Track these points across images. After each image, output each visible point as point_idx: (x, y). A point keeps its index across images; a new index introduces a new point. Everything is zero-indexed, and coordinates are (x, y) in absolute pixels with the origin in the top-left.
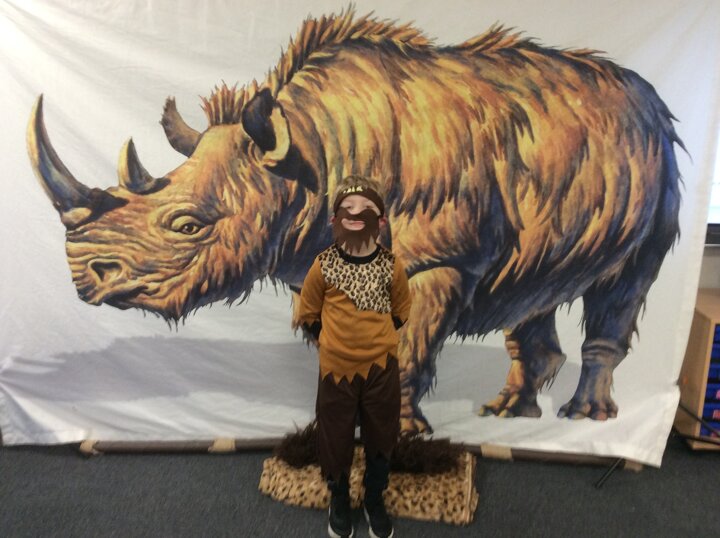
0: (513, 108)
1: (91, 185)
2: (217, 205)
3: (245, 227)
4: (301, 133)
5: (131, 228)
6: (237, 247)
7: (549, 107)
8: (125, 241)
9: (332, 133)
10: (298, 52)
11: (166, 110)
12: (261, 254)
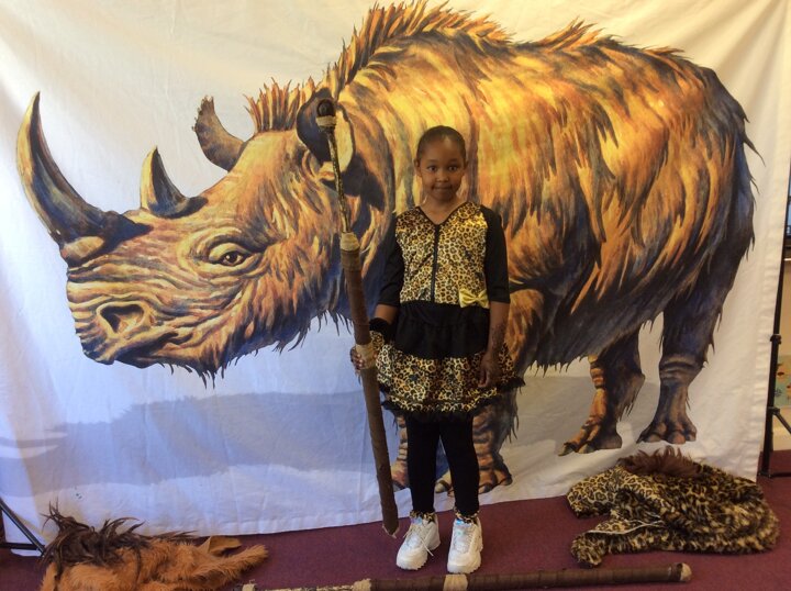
0: (595, 112)
1: (105, 209)
2: (267, 230)
3: (300, 253)
4: (366, 140)
5: (156, 261)
6: (291, 277)
7: (630, 109)
8: (148, 277)
9: (402, 139)
10: (363, 46)
12: (319, 286)
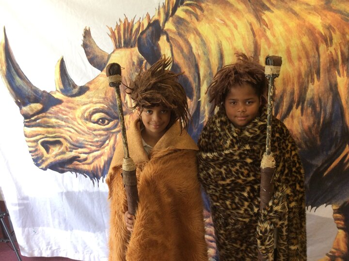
8: (65, 126)
11: (84, 37)
